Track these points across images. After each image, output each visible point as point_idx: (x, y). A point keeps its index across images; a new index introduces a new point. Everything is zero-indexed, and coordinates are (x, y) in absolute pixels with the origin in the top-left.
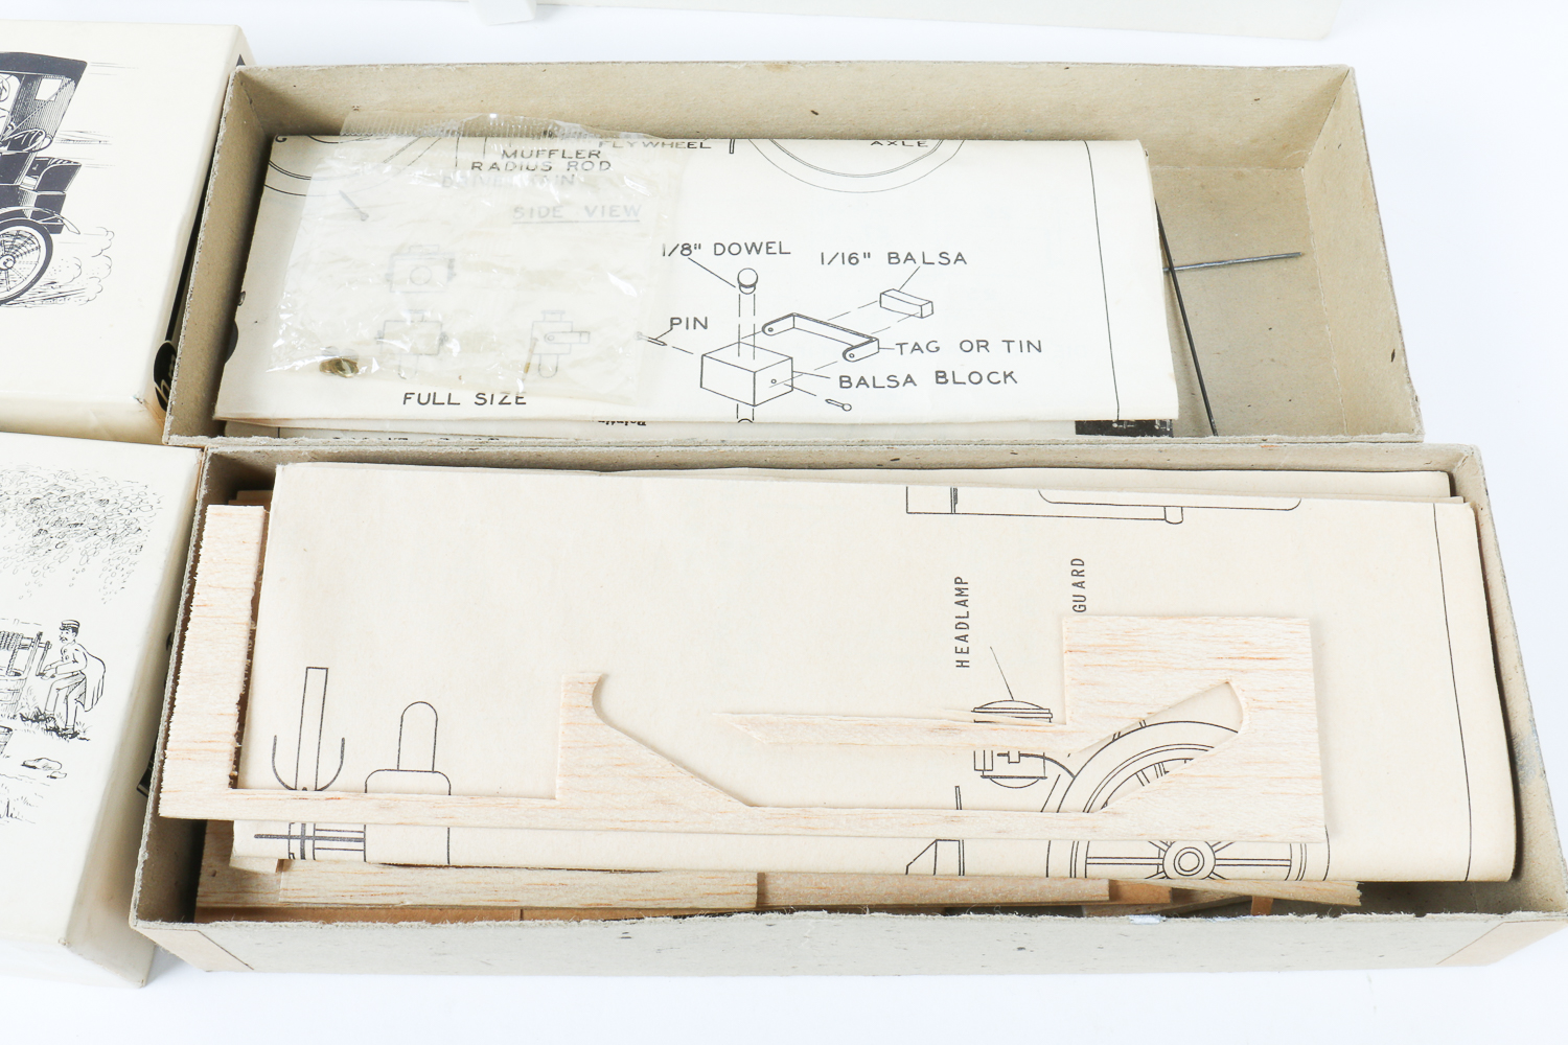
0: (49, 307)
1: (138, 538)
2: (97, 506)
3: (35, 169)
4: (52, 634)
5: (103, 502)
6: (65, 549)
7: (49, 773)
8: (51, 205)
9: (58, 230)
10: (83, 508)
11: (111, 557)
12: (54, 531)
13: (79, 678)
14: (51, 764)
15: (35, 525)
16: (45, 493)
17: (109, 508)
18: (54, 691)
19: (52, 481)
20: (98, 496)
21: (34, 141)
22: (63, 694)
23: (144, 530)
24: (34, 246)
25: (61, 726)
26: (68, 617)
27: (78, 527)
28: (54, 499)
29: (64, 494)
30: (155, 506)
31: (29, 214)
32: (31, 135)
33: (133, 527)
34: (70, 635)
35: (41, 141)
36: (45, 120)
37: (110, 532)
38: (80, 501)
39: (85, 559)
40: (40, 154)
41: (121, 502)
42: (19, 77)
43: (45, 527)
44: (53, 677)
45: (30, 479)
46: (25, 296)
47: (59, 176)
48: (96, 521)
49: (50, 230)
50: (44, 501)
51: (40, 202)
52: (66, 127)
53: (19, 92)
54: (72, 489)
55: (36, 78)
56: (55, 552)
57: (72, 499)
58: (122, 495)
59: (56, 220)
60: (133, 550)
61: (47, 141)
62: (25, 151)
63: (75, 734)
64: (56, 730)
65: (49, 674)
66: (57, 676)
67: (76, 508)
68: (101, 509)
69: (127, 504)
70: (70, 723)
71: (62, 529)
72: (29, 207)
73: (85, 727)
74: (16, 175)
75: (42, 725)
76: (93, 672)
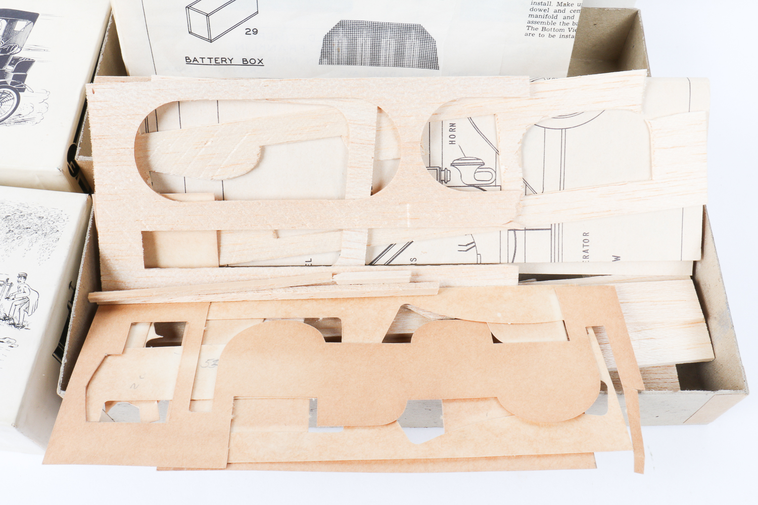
0: (18, 126)
1: (57, 235)
2: (37, 220)
3: (13, 62)
4: (14, 279)
5: (41, 218)
6: (21, 240)
7: (10, 345)
8: (20, 79)
9: (23, 90)
10: (31, 220)
11: (43, 244)
12: (16, 231)
13: (26, 300)
14: (11, 341)
15: (7, 228)
16: (13, 213)
17: (43, 221)
18: (13, 306)
19: (16, 208)
20: (38, 215)
21: (13, 50)
22: (18, 307)
23: (60, 231)
24: (11, 98)
25: (17, 322)
26: (22, 271)
27: (28, 229)
28: (17, 216)
29: (22, 214)
30: (66, 220)
31: (9, 83)
32: (11, 47)
33: (55, 230)
34: (22, 280)
35: (16, 50)
36: (17, 40)
37: (44, 232)
38: (29, 217)
39: (31, 244)
40: (15, 55)
41: (49, 218)
42: (7, 20)
43: (12, 229)
44: (13, 299)
45: (5, 207)
46: (6, 121)
47: (24, 66)
48: (37, 227)
49: (19, 90)
50: (12, 217)
51: (15, 77)
52: (29, 43)
53: (6, 27)
54: (26, 211)
55: (15, 21)
56: (16, 241)
57: (26, 216)
58: (50, 215)
59: (22, 86)
60: (54, 241)
61: (19, 49)
62: (8, 54)
63: (23, 327)
64: (14, 324)
65: (11, 298)
66: (15, 299)
67: (27, 220)
68: (40, 221)
69: (52, 219)
70: (21, 321)
71: (20, 230)
72: (9, 80)
73: (28, 323)
74: (4, 65)
75: (7, 322)
76: (33, 298)
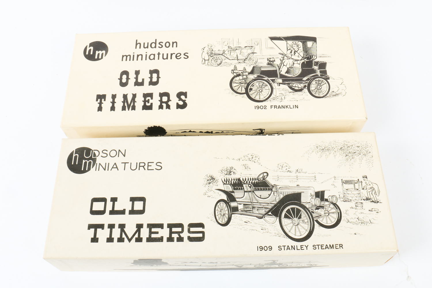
0: (335, 98)
1: (371, 154)
2: (357, 148)
3: (316, 64)
4: (361, 179)
5: (358, 147)
6: (355, 159)
7: (376, 212)
8: (324, 73)
9: (329, 78)
10: (354, 149)
11: (366, 159)
12: (350, 155)
13: (373, 189)
14: (376, 210)
15: (344, 154)
16: (343, 146)
17: (360, 148)
18: (368, 193)
19: (343, 143)
20: (356, 145)
21: (312, 58)
22: (371, 193)
23: (371, 152)
24: (324, 83)
25: (374, 200)
26: (364, 174)
27: (355, 153)
28: (346, 148)
29: (348, 146)
30: (371, 146)
31: (319, 75)
32: (311, 56)
33: (368, 152)
34: (366, 179)
35: (314, 57)
36: (313, 52)
37: (363, 154)
38: (352, 147)
39: (360, 161)
40: (315, 60)
41: (362, 146)
42: (301, 42)
43: (347, 154)
44: (366, 189)
45: (338, 143)
46: (328, 95)
47: (323, 66)
48: (359, 151)
49: (327, 79)
50: (344, 148)
51: (321, 72)
52: (319, 53)
53: (303, 45)
54: (349, 145)
55: (305, 42)
56: (352, 160)
57: (350, 147)
58: (362, 145)
59: (327, 76)
60: (371, 157)
61: (315, 57)
62: (311, 60)
63: (378, 202)
64: (373, 201)
65: (365, 188)
66: (367, 189)
67: (352, 149)
68: (359, 148)
69: (364, 147)
70: (376, 199)
71: (351, 154)
72: (318, 73)
73: (380, 200)
74: (311, 66)
75: (369, 201)
76: (375, 187)
